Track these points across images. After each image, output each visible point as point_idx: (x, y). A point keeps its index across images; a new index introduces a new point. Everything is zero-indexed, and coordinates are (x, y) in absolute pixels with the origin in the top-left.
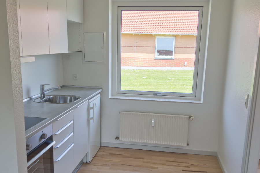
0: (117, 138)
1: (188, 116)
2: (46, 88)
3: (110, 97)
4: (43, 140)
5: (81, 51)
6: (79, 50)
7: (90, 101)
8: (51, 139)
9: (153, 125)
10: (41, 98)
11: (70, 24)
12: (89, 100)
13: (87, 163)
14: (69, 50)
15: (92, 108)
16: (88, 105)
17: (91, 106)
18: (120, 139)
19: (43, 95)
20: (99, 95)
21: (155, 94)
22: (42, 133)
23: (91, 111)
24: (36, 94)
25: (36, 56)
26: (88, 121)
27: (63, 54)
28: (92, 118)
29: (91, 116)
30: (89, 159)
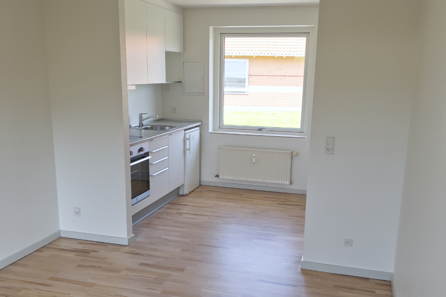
0: (217, 176)
1: (291, 152)
2: (144, 116)
3: (210, 130)
4: (141, 153)
5: (180, 82)
6: (179, 81)
7: (187, 132)
8: (147, 154)
9: (254, 161)
10: (139, 126)
11: (168, 54)
12: (185, 130)
13: (183, 195)
14: (167, 81)
15: (189, 139)
16: (185, 136)
17: (187, 136)
18: (220, 177)
19: (141, 125)
20: (198, 128)
21: (260, 129)
22: (140, 147)
23: (188, 142)
24: (135, 123)
25: (136, 85)
26: (184, 152)
27: (162, 84)
28: (189, 149)
29: (188, 147)
30: (186, 191)
